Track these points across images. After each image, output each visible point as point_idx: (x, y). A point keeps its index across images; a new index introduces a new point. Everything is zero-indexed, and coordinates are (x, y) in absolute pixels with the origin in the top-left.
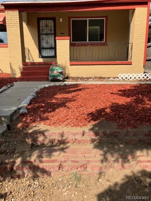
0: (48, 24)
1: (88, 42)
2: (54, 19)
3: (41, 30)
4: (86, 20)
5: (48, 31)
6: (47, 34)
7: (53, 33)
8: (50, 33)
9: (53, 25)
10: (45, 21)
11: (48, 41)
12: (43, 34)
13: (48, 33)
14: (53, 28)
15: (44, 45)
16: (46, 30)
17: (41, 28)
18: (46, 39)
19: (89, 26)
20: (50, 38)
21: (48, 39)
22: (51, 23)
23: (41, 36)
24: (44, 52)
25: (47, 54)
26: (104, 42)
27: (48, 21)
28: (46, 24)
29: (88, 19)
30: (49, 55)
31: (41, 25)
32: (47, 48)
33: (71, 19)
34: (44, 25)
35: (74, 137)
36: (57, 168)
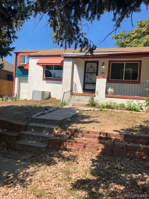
0: (92, 65)
1: (124, 80)
2: (97, 62)
3: (86, 69)
4: (124, 64)
5: (92, 70)
6: (91, 73)
7: (96, 72)
8: (94, 72)
9: (96, 66)
10: (91, 63)
11: (91, 78)
14: (96, 69)
15: (88, 81)
16: (90, 70)
17: (87, 68)
19: (125, 68)
20: (93, 76)
21: (91, 76)
22: (95, 65)
23: (87, 74)
24: (88, 86)
26: (138, 80)
27: (92, 63)
28: (91, 65)
29: (125, 63)
31: (87, 66)
32: (90, 83)
33: (111, 62)
34: (89, 66)
35: (95, 135)
36: (83, 147)
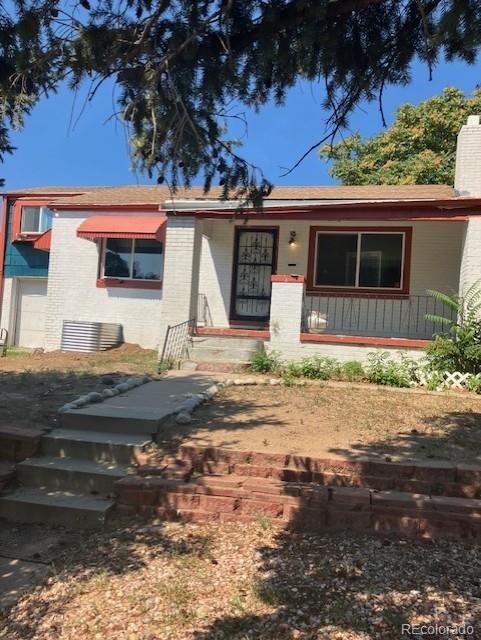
0: (259, 241)
1: (357, 286)
2: (275, 232)
4: (357, 236)
5: (258, 256)
6: (255, 265)
7: (270, 262)
8: (264, 262)
9: (270, 243)
10: (254, 234)
11: (257, 280)
12: (245, 264)
13: (258, 261)
14: (270, 251)
15: (246, 290)
16: (253, 256)
17: (242, 250)
18: (252, 276)
19: (362, 250)
20: (261, 274)
21: (256, 276)
22: (267, 239)
23: (241, 269)
24: (245, 305)
25: (250, 309)
26: (401, 288)
27: (259, 234)
28: (254, 240)
29: (360, 233)
30: (254, 314)
31: (243, 242)
32: (253, 298)
33: (317, 232)
34: (249, 244)
35: (269, 466)
36: (231, 507)
